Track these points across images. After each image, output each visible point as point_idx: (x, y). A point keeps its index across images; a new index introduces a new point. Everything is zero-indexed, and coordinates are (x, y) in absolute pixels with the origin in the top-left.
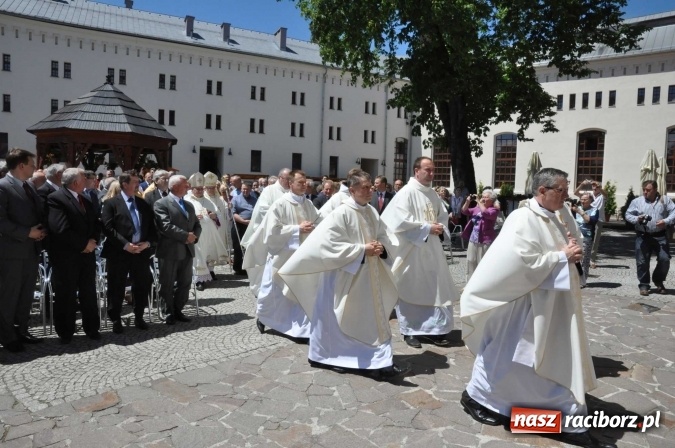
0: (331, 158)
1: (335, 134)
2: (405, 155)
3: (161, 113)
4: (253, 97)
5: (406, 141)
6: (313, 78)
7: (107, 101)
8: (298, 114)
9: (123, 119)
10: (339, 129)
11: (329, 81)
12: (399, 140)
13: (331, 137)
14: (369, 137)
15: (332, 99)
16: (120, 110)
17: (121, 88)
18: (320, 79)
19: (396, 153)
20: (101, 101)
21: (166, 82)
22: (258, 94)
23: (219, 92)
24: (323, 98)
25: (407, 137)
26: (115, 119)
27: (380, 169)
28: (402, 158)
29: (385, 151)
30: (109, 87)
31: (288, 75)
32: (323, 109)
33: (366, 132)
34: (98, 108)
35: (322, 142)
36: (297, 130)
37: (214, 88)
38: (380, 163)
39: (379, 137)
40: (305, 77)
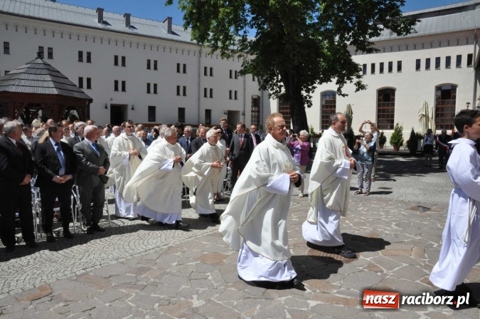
0: (206, 110)
1: (209, 93)
2: (259, 108)
3: (81, 80)
4: (149, 67)
5: (259, 97)
6: (192, 54)
7: (39, 72)
8: (182, 80)
9: (51, 84)
10: (211, 90)
11: (203, 55)
12: (254, 97)
13: (205, 96)
14: (233, 95)
15: (205, 68)
16: (48, 78)
17: (49, 61)
18: (197, 54)
19: (252, 106)
20: (34, 71)
21: (83, 57)
22: (152, 65)
23: (123, 64)
24: (199, 68)
25: (260, 94)
26: (46, 84)
27: (241, 117)
28: (256, 109)
29: (245, 105)
30: (39, 61)
31: (174, 51)
32: (199, 76)
33: (230, 92)
34: (32, 77)
35: (199, 99)
36: (181, 91)
37: (120, 61)
38: (241, 113)
39: (240, 95)
40: (186, 53)
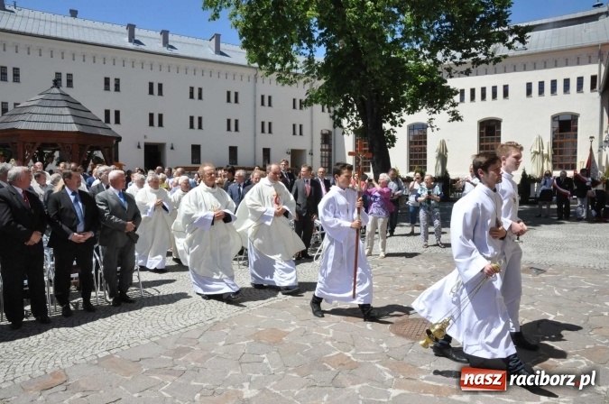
0: (264, 150)
1: (267, 128)
2: (330, 145)
3: (107, 113)
4: (191, 97)
5: (330, 132)
6: (245, 79)
7: (55, 104)
8: (233, 111)
9: (70, 119)
10: (270, 124)
11: (260, 80)
12: (324, 132)
13: (263, 131)
14: (297, 130)
15: (263, 97)
16: (67, 111)
17: (68, 91)
18: (252, 80)
19: (322, 144)
20: (48, 103)
21: (109, 84)
22: (196, 94)
24: (255, 96)
25: (331, 129)
26: (63, 119)
27: (308, 158)
28: (327, 147)
29: (312, 142)
30: (56, 90)
31: (223, 76)
32: (255, 106)
33: (294, 126)
34: (46, 110)
35: (255, 136)
36: (232, 125)
37: (155, 89)
38: (308, 153)
39: (306, 130)
40: (238, 78)
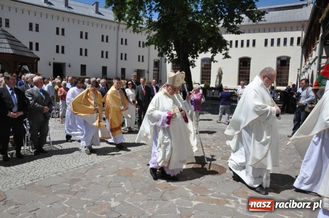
0: (122, 69)
1: (124, 57)
2: (159, 68)
3: (31, 44)
4: (81, 37)
5: (159, 61)
6: (112, 29)
8: (105, 46)
9: (8, 46)
10: (126, 55)
11: (120, 30)
12: (155, 61)
13: (122, 59)
14: (141, 59)
15: (122, 39)
16: (6, 41)
17: (6, 29)
18: (116, 29)
19: (154, 67)
21: (33, 27)
22: (84, 36)
23: (63, 34)
24: (118, 39)
25: (159, 58)
26: (3, 46)
27: (146, 74)
28: (157, 69)
29: (149, 66)
31: (100, 26)
32: (118, 44)
33: (139, 56)
35: (117, 61)
36: (104, 55)
37: (60, 32)
38: (146, 71)
39: (146, 59)
40: (108, 28)
